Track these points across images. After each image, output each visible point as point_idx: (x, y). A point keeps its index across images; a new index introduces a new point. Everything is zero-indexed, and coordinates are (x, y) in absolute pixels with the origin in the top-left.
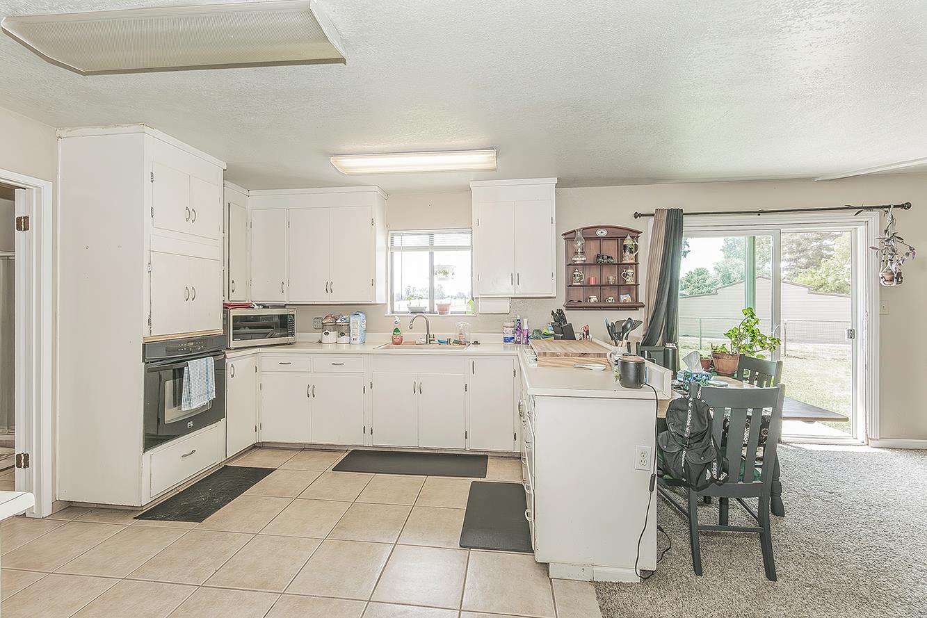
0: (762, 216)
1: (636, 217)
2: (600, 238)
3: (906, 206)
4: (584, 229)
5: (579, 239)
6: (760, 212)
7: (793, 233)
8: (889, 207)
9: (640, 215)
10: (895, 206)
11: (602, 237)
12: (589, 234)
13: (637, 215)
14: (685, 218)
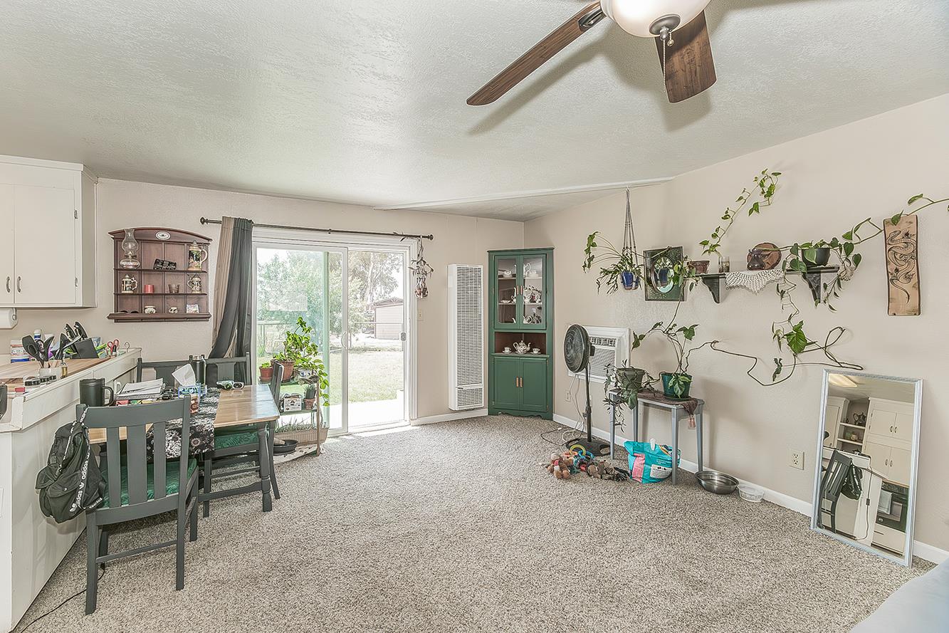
0: (332, 234)
1: (203, 223)
2: (160, 241)
3: (431, 237)
4: (136, 230)
5: (129, 241)
6: (330, 231)
7: (355, 250)
8: (420, 237)
9: (207, 221)
10: (423, 237)
11: (163, 241)
12: (144, 237)
13: (203, 221)
14: (254, 229)
